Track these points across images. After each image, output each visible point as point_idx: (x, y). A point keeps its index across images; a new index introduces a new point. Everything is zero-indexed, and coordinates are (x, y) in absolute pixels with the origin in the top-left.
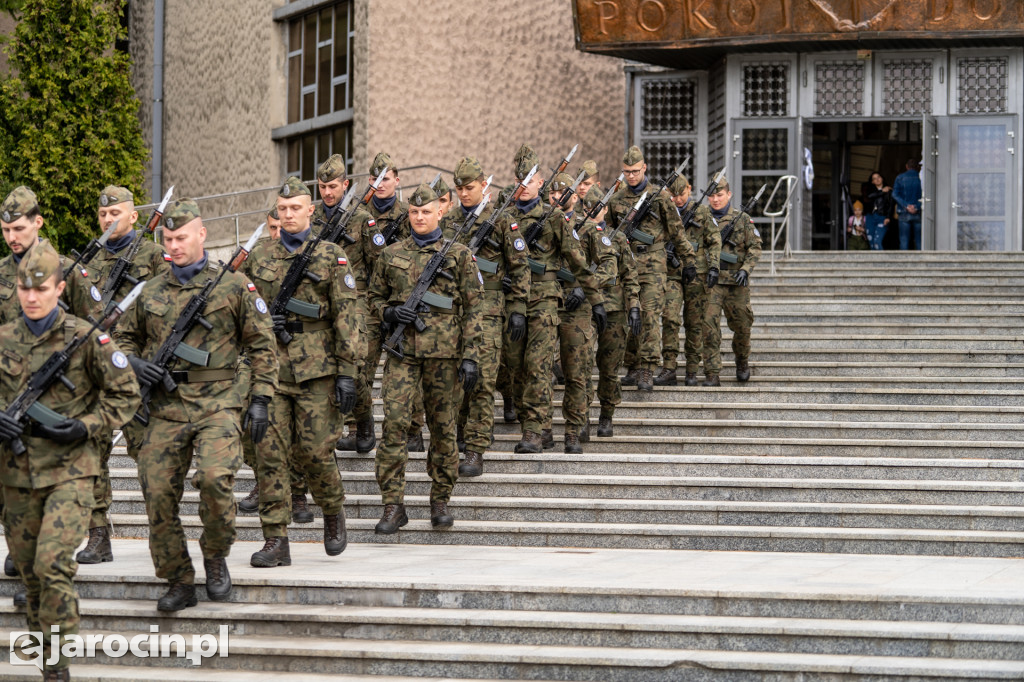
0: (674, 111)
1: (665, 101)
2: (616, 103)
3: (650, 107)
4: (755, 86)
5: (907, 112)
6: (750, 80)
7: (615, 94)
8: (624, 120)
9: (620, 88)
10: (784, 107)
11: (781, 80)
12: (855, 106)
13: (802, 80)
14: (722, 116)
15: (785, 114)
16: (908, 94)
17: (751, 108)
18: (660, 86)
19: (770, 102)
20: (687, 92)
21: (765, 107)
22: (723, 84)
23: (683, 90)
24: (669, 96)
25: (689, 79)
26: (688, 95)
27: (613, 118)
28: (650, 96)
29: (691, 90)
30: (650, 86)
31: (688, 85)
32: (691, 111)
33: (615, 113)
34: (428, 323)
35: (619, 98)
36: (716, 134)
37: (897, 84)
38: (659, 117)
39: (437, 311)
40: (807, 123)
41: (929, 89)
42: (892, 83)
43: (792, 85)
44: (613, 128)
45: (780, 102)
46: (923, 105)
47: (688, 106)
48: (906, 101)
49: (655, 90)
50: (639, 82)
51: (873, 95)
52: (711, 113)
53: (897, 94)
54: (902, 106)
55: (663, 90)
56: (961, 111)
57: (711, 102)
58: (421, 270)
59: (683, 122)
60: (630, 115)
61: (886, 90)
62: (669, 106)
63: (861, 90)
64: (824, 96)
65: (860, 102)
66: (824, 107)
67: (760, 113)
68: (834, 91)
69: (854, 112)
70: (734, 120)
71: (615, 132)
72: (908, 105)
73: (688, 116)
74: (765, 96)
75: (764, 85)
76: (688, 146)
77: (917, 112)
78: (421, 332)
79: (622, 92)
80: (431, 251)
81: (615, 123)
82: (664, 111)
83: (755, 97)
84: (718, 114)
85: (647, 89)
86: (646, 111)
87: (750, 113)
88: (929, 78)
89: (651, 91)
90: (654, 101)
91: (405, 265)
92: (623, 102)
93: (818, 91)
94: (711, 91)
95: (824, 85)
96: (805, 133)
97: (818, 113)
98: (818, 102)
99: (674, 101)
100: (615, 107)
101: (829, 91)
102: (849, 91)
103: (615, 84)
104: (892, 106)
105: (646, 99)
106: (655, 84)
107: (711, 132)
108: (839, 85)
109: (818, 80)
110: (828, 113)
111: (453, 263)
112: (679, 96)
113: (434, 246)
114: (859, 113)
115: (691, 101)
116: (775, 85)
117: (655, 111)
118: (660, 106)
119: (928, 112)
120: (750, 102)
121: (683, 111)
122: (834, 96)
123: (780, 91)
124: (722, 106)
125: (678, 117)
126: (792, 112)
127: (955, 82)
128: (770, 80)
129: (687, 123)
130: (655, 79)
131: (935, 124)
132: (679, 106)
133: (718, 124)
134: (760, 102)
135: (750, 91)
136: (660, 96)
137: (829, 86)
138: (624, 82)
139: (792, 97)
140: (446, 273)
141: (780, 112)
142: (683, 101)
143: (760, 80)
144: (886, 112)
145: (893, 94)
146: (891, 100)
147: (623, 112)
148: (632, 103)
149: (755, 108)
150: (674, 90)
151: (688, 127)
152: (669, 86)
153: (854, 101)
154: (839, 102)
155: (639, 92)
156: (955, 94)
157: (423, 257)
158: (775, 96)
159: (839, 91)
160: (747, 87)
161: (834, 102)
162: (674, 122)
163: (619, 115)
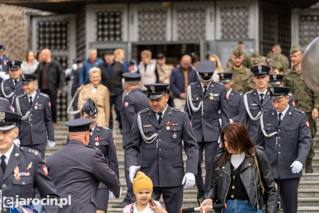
0: (55, 38)
1: (50, 32)
2: (22, 34)
3: (42, 36)
4: (103, 23)
5: (192, 38)
6: (100, 20)
7: (21, 28)
8: (26, 44)
9: (23, 25)
10: (120, 36)
11: (118, 20)
12: (161, 35)
13: (131, 20)
14: (84, 42)
15: (121, 39)
16: (192, 28)
17: (101, 36)
18: (47, 24)
19: (112, 33)
20: (63, 28)
21: (109, 36)
22: (84, 22)
23: (61, 26)
24: (53, 29)
25: (65, 20)
26: (64, 29)
27: (20, 43)
28: (42, 29)
29: (66, 26)
30: (42, 24)
31: (64, 23)
32: (66, 38)
33: (21, 40)
35: (23, 31)
36: (81, 52)
38: (47, 42)
40: (134, 45)
41: (204, 25)
43: (125, 23)
44: (19, 48)
45: (118, 33)
46: (201, 34)
47: (64, 35)
49: (44, 26)
50: (35, 22)
51: (172, 29)
52: (78, 39)
53: (186, 28)
55: (49, 26)
56: (223, 37)
57: (78, 33)
59: (61, 45)
60: (30, 41)
61: (179, 25)
62: (53, 35)
63: (165, 26)
64: (143, 29)
65: (164, 33)
66: (143, 35)
67: (106, 39)
68: (149, 26)
69: (161, 39)
70: (91, 44)
71: (21, 51)
72: (192, 35)
73: (64, 41)
74: (109, 29)
75: (109, 23)
76: (64, 59)
77: (197, 38)
79: (25, 27)
81: (21, 46)
82: (50, 38)
83: (103, 30)
84: (82, 40)
85: (40, 26)
86: (39, 38)
87: (100, 39)
89: (42, 27)
90: (44, 32)
92: (26, 33)
93: (140, 27)
94: (78, 26)
95: (143, 23)
96: (133, 51)
97: (140, 39)
98: (140, 33)
99: (55, 32)
100: (21, 36)
101: (146, 26)
102: (158, 26)
103: (21, 22)
104: (183, 35)
105: (39, 32)
107: (78, 51)
108: (152, 23)
109: (139, 20)
110: (146, 39)
112: (58, 29)
114: (164, 39)
115: (66, 32)
116: (115, 23)
117: (44, 38)
118: (47, 36)
119: (204, 38)
120: (100, 33)
121: (61, 38)
122: (149, 29)
123: (118, 26)
124: (84, 35)
125: (58, 41)
126: (125, 38)
127: (219, 21)
128: (112, 20)
129: (64, 45)
130: (45, 19)
131: (207, 45)
132: (58, 35)
133: (81, 46)
134: (106, 33)
135: (100, 26)
136: (47, 29)
137: (146, 23)
138: (26, 21)
139: (125, 30)
141: (118, 39)
142: (61, 32)
143: (106, 20)
144: (179, 39)
147: (26, 39)
148: (31, 34)
149: (103, 36)
150: (55, 26)
151: (64, 47)
152: (53, 23)
153: (161, 32)
154: (152, 33)
155: (35, 27)
156: (219, 27)
158: (115, 29)
159: (152, 26)
160: (98, 24)
161: (149, 32)
162: (56, 44)
163: (23, 41)
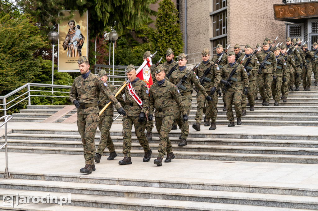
0: (296, 32)
1: (294, 30)
2: (284, 31)
3: (291, 31)
6: (313, 25)
7: (283, 29)
8: (285, 34)
9: (284, 27)
14: (307, 33)
18: (293, 27)
22: (307, 26)
23: (298, 28)
24: (295, 29)
25: (299, 25)
27: (283, 34)
28: (291, 29)
29: (300, 28)
30: (291, 27)
32: (300, 32)
33: (283, 33)
34: (266, 67)
35: (284, 30)
36: (306, 37)
38: (293, 33)
39: (268, 65)
44: (283, 36)
49: (292, 28)
50: (288, 26)
52: (304, 32)
55: (294, 28)
57: (304, 30)
58: (265, 57)
59: (298, 34)
60: (286, 33)
62: (295, 31)
67: (315, 32)
70: (310, 34)
71: (283, 37)
74: (316, 28)
78: (265, 69)
79: (285, 29)
80: (267, 54)
81: (283, 35)
82: (294, 32)
85: (290, 28)
86: (290, 32)
87: (313, 32)
89: (291, 28)
90: (292, 30)
91: (262, 56)
92: (285, 31)
94: (304, 28)
99: (296, 30)
100: (283, 32)
103: (283, 27)
105: (290, 30)
106: (292, 26)
107: (304, 37)
111: (271, 56)
112: (297, 29)
113: (268, 53)
115: (300, 30)
117: (292, 32)
118: (293, 31)
120: (313, 30)
121: (298, 32)
124: (307, 31)
125: (297, 33)
130: (292, 25)
132: (297, 31)
133: (306, 35)
134: (315, 30)
136: (293, 29)
138: (285, 26)
140: (270, 58)
142: (298, 30)
143: (315, 25)
147: (285, 33)
148: (287, 31)
150: (296, 28)
152: (295, 27)
155: (288, 28)
157: (266, 54)
162: (296, 34)
163: (284, 33)
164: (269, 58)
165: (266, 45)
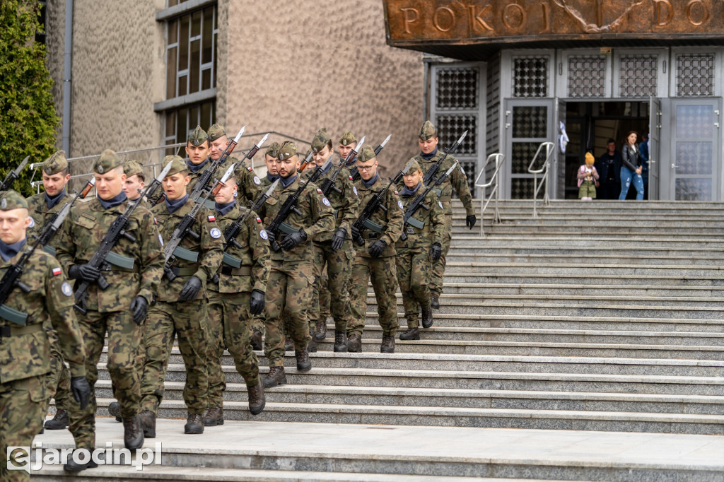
0: (460, 93)
1: (454, 85)
2: (417, 86)
3: (442, 89)
4: (523, 74)
5: (638, 95)
6: (519, 69)
7: (416, 79)
8: (422, 99)
9: (420, 74)
10: (544, 90)
11: (542, 69)
12: (598, 90)
13: (558, 69)
14: (498, 97)
15: (545, 95)
16: (639, 81)
17: (519, 90)
18: (450, 73)
19: (534, 86)
20: (472, 77)
21: (530, 90)
22: (498, 72)
23: (468, 76)
24: (457, 81)
25: (472, 68)
26: (472, 81)
27: (414, 98)
28: (443, 81)
29: (474, 77)
30: (443, 73)
31: (472, 73)
32: (474, 93)
33: (416, 94)
34: (110, 280)
35: (419, 82)
36: (493, 110)
37: (631, 73)
38: (450, 97)
39: (118, 270)
40: (561, 103)
41: (655, 78)
42: (627, 72)
43: (551, 73)
44: (414, 105)
45: (542, 86)
46: (650, 89)
47: (472, 89)
48: (638, 86)
49: (446, 76)
50: (434, 70)
51: (612, 82)
52: (489, 94)
53: (631, 81)
54: (635, 90)
55: (453, 76)
56: (679, 94)
57: (489, 86)
58: (105, 230)
59: (467, 101)
60: (427, 95)
61: (622, 78)
62: (457, 89)
63: (603, 78)
64: (575, 82)
65: (602, 86)
66: (575, 90)
67: (526, 94)
68: (582, 78)
69: (598, 94)
70: (506, 99)
71: (416, 108)
72: (638, 89)
73: (471, 97)
74: (530, 82)
75: (530, 73)
76: (471, 119)
77: (645, 95)
78: (104, 290)
79: (422, 78)
80: (115, 213)
81: (416, 101)
82: (453, 93)
83: (522, 82)
84: (494, 95)
85: (440, 76)
86: (439, 92)
87: (518, 94)
88: (655, 69)
89: (444, 77)
90: (446, 84)
91: (90, 225)
92: (422, 85)
93: (570, 78)
94: (489, 78)
95: (575, 73)
96: (560, 110)
97: (570, 95)
98: (570, 87)
99: (461, 84)
100: (416, 89)
101: (578, 78)
102: (594, 78)
103: (416, 71)
104: (627, 90)
105: (439, 83)
106: (446, 71)
107: (489, 109)
108: (586, 74)
109: (570, 70)
110: (578, 95)
111: (135, 226)
112: (464, 81)
113: (119, 209)
114: (602, 95)
115: (474, 85)
116: (538, 73)
117: (446, 92)
118: (450, 89)
119: (654, 94)
120: (519, 86)
121: (468, 93)
122: (583, 82)
123: (542, 78)
124: (498, 89)
125: (464, 97)
126: (551, 94)
127: (674, 72)
128: (534, 69)
129: (471, 102)
130: (447, 68)
131: (659, 104)
132: (464, 89)
133: (494, 102)
134: (526, 86)
135: (519, 78)
136: (450, 81)
137: (579, 74)
138: (423, 70)
139: (550, 82)
140: (128, 235)
141: (542, 94)
142: (468, 85)
143: (526, 70)
144: (622, 95)
145: (627, 81)
146: (626, 86)
147: (422, 93)
148: (429, 86)
149: (522, 90)
150: (461, 76)
151: (471, 104)
152: (457, 73)
153: (598, 86)
154: (586, 87)
155: (434, 78)
156: (674, 81)
157: (107, 218)
158: (538, 82)
159: (586, 78)
160: (516, 75)
161: (582, 86)
162: (460, 100)
163: (419, 95)
164: (124, 237)
165: (107, 175)
